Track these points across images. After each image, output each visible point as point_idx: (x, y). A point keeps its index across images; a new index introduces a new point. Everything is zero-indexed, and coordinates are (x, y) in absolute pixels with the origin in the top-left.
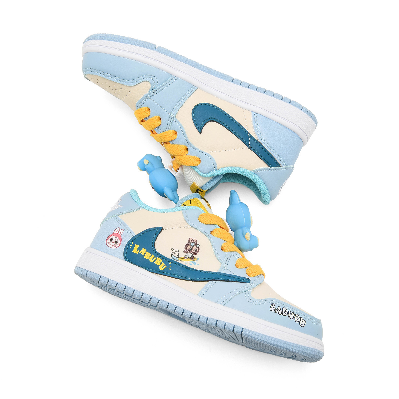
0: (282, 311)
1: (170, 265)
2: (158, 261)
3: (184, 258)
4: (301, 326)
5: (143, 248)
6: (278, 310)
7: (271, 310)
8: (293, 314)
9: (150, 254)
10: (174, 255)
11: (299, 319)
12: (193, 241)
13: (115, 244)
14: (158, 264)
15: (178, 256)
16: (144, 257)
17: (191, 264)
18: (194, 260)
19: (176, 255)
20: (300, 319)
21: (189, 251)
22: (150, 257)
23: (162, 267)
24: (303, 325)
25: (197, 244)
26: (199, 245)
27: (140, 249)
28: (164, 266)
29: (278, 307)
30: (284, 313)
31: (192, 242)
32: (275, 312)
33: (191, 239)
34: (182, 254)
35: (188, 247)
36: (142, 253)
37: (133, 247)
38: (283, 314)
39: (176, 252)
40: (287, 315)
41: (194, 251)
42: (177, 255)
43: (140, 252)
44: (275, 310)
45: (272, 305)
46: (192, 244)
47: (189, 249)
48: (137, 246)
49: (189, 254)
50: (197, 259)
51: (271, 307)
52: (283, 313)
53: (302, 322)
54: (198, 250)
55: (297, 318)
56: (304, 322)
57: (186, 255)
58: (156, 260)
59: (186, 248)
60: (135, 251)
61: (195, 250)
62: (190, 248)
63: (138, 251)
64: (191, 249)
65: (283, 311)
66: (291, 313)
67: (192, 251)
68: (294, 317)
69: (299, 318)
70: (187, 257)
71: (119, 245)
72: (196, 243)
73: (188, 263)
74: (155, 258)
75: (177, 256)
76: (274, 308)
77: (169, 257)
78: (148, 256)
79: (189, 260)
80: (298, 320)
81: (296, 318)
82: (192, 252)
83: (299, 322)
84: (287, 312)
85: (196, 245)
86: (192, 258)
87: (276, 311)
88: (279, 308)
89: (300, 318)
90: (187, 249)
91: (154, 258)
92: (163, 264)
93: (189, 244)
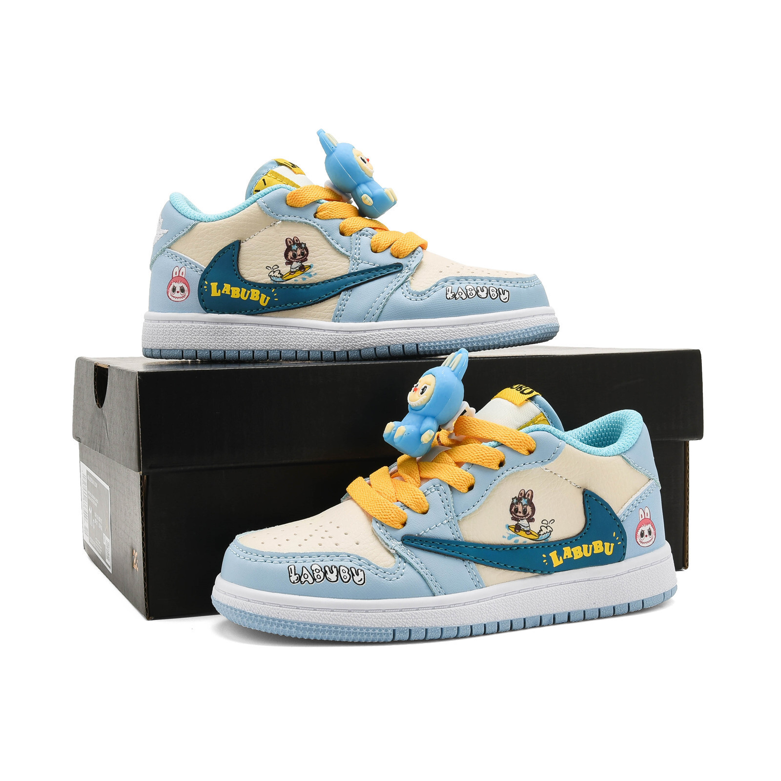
1: (274, 292)
2: (255, 294)
3: (290, 274)
4: (504, 302)
5: (225, 284)
6: (460, 294)
7: (449, 299)
8: (485, 290)
9: (238, 289)
10: (274, 276)
11: (496, 292)
12: (294, 242)
13: (182, 294)
14: (257, 299)
15: (281, 274)
16: (231, 296)
17: (304, 279)
18: (307, 269)
19: (276, 274)
20: (498, 292)
21: (293, 260)
22: (240, 293)
23: (264, 300)
24: (506, 298)
25: (301, 242)
26: (305, 244)
27: (220, 287)
28: (266, 299)
29: (458, 289)
30: (471, 294)
31: (292, 243)
32: (456, 299)
33: (288, 240)
34: (285, 269)
35: (290, 254)
36: (225, 292)
37: (209, 287)
38: (470, 297)
39: (275, 270)
40: (475, 295)
41: (301, 257)
42: (279, 274)
43: (223, 292)
45: (447, 290)
46: (295, 247)
47: (292, 256)
48: (214, 285)
49: (296, 265)
50: (310, 266)
52: (469, 295)
53: (504, 294)
54: (306, 252)
55: (493, 293)
56: (506, 293)
57: (291, 268)
58: (250, 294)
59: (286, 255)
60: (215, 293)
61: (302, 254)
62: (293, 254)
63: (219, 290)
64: (295, 256)
65: (468, 290)
66: (481, 290)
67: (298, 257)
68: (488, 292)
69: (495, 290)
70: (295, 270)
71: (189, 294)
72: (298, 242)
73: (298, 279)
74: (249, 292)
75: (279, 276)
76: (451, 292)
77: (268, 280)
78: (236, 293)
79: (299, 272)
80: (496, 295)
81: (491, 293)
82: (299, 259)
83: (499, 296)
84: (474, 290)
85: (300, 245)
86: (302, 268)
87: (457, 296)
88: (460, 290)
89: (498, 290)
90: (289, 258)
91: (246, 293)
92: (263, 296)
93: (289, 249)
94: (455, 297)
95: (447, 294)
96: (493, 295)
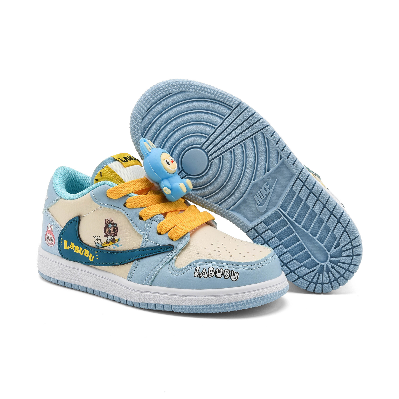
0: (207, 273)
1: (97, 254)
2: (87, 253)
3: (106, 243)
4: (233, 281)
5: (71, 243)
6: (204, 273)
7: (196, 277)
8: (221, 271)
9: (78, 247)
10: (97, 243)
11: (229, 273)
12: (110, 222)
13: (52, 242)
14: (87, 256)
15: (101, 242)
16: (74, 251)
17: (114, 248)
18: (116, 241)
19: (99, 242)
20: (230, 274)
21: (109, 234)
22: (79, 250)
23: (91, 258)
24: (236, 278)
25: (114, 223)
26: (116, 224)
27: (69, 244)
28: (92, 257)
29: (203, 269)
30: (211, 274)
31: (109, 223)
32: (200, 277)
33: (107, 220)
34: (104, 240)
35: (107, 230)
36: (71, 248)
37: (63, 243)
39: (98, 239)
40: (214, 275)
41: (113, 233)
42: (100, 242)
44: (199, 275)
45: (196, 270)
46: (110, 226)
47: (108, 232)
48: (66, 242)
49: (110, 237)
50: (118, 240)
51: (196, 272)
52: (209, 275)
53: (234, 275)
54: (116, 230)
56: (236, 274)
57: (107, 239)
58: (84, 251)
59: (105, 231)
60: (66, 247)
61: (114, 231)
62: (109, 230)
63: (68, 246)
64: (110, 231)
66: (218, 271)
67: (112, 233)
68: (223, 274)
69: (229, 272)
70: (109, 241)
71: (54, 243)
72: (113, 223)
73: (111, 247)
75: (100, 243)
76: (198, 272)
77: (93, 244)
78: (77, 250)
79: (111, 243)
80: (228, 275)
81: (225, 274)
82: (112, 234)
83: (230, 277)
84: (214, 271)
85: (113, 224)
86: (113, 240)
87: (201, 275)
88: (204, 271)
89: (230, 272)
90: (107, 232)
91: (82, 251)
92: (91, 255)
93: (107, 226)
94: (200, 276)
95: (195, 273)
96: (226, 276)
